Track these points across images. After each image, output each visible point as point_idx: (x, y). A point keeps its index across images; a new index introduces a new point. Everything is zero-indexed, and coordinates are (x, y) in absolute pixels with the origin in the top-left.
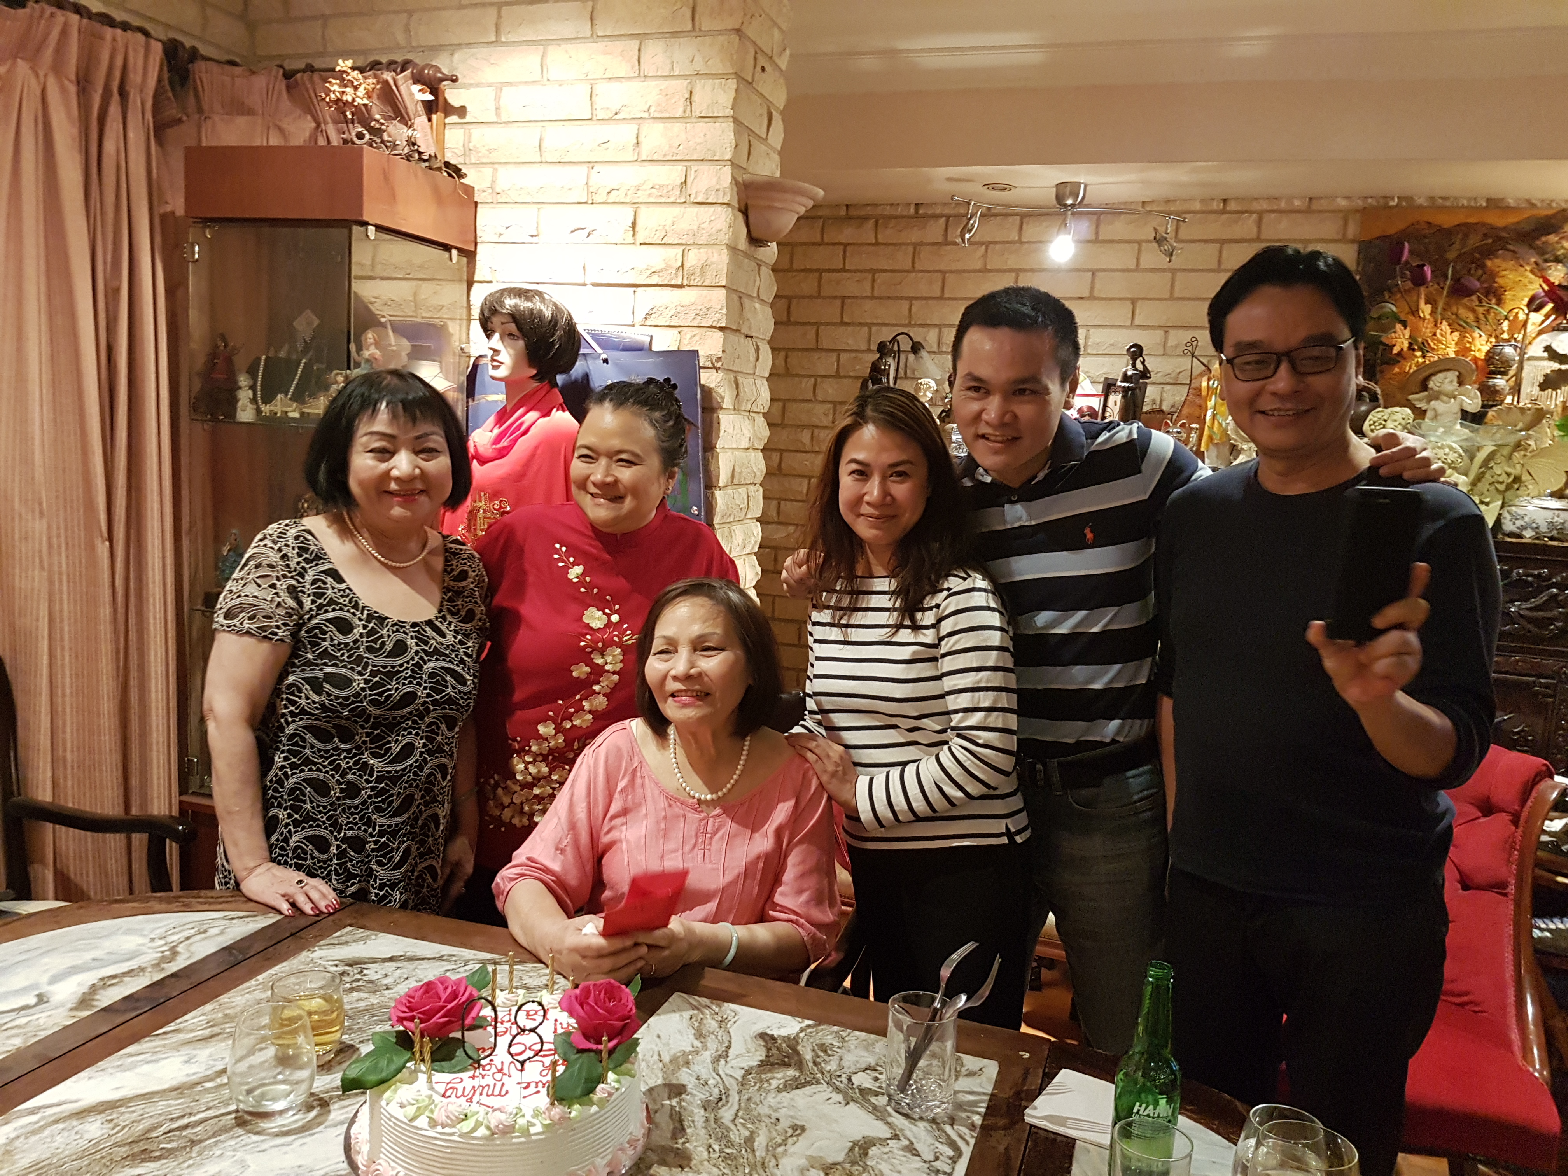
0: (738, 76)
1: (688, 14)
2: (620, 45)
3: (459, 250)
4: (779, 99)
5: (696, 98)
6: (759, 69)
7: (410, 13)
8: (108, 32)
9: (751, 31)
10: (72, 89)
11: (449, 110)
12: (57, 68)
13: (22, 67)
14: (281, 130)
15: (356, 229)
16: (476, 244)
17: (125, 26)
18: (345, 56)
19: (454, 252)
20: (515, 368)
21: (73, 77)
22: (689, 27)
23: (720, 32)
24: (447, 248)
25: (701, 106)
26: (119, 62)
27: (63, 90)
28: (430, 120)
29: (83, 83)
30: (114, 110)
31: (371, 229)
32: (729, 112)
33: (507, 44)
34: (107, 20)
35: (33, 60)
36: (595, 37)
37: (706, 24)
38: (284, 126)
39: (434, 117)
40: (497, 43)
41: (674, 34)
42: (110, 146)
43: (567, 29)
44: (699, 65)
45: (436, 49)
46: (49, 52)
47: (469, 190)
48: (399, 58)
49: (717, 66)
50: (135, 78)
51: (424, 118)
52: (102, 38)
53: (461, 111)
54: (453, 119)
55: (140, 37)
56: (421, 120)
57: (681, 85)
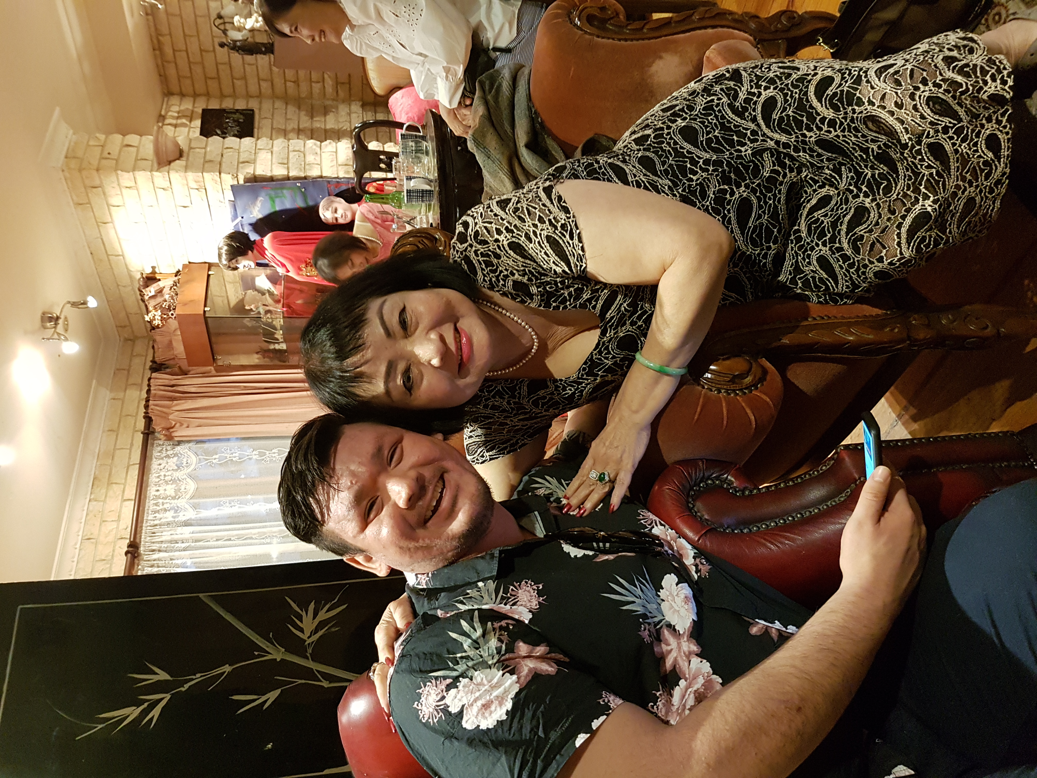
0: (116, 170)
1: (94, 190)
2: (114, 213)
3: (209, 270)
4: (118, 138)
5: (128, 185)
6: (109, 156)
7: (118, 285)
8: (153, 392)
9: (95, 163)
10: (175, 402)
11: (154, 272)
12: (169, 407)
13: (171, 417)
14: (175, 330)
15: (207, 315)
16: (206, 263)
17: (149, 385)
18: (144, 318)
19: (210, 273)
20: (249, 260)
21: (171, 402)
22: (100, 189)
23: (100, 177)
24: (209, 276)
25: (132, 184)
26: (162, 388)
27: (176, 405)
28: (159, 280)
29: (172, 399)
30: (180, 389)
31: (206, 309)
32: (131, 173)
33: (122, 252)
34: (148, 391)
35: (168, 414)
36: (112, 222)
37: (97, 182)
38: (173, 329)
39: (158, 278)
40: (123, 256)
41: (104, 194)
42: (193, 390)
43: (112, 232)
44: (115, 185)
45: (131, 277)
46: (164, 410)
47: (185, 266)
48: (138, 293)
49: (114, 178)
50: (167, 382)
51: (159, 283)
52: (155, 394)
53: (153, 268)
54: (157, 270)
55: (152, 381)
56: (161, 284)
57: (124, 191)
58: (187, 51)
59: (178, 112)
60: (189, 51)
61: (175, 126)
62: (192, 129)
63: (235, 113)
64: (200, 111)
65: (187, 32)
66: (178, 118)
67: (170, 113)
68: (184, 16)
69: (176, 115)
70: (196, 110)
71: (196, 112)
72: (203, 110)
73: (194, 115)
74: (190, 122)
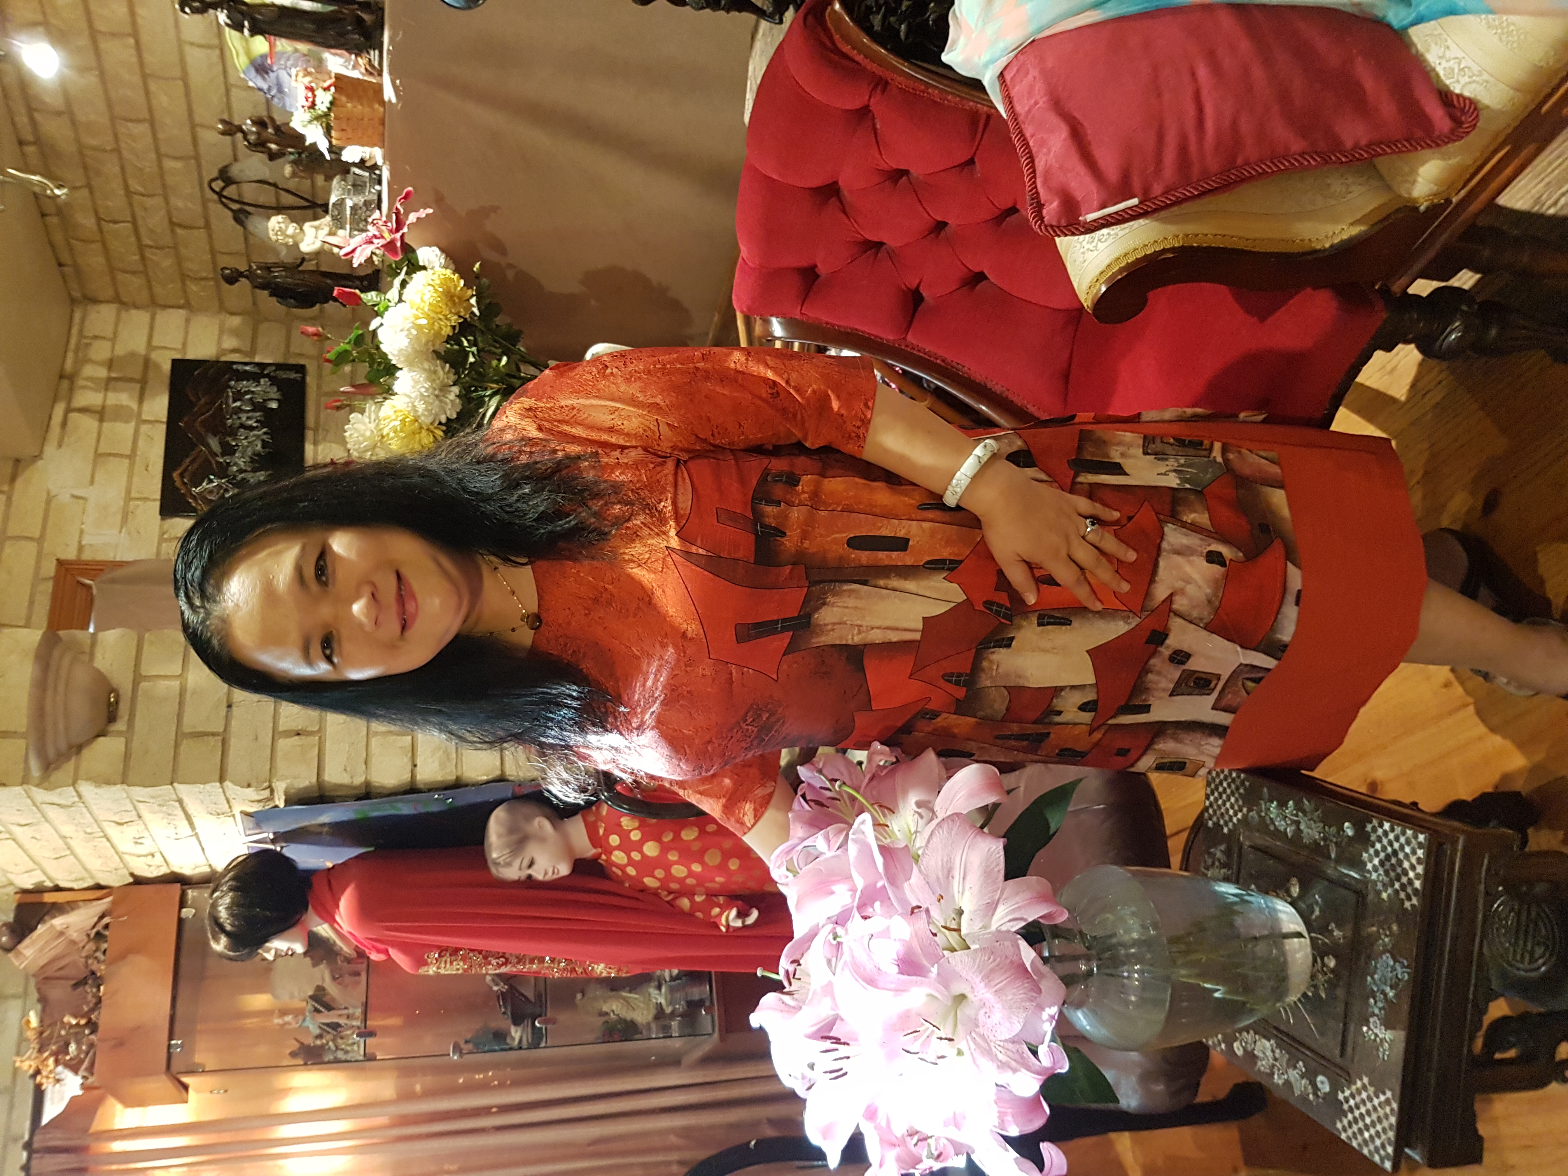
58: (134, 222)
59: (110, 364)
60: (140, 222)
61: (101, 414)
62: (144, 428)
63: (255, 377)
64: (167, 367)
65: (135, 186)
66: (108, 384)
67: (88, 370)
68: (126, 154)
69: (102, 373)
70: (154, 356)
71: (158, 367)
72: (175, 362)
73: (151, 374)
74: (141, 400)
